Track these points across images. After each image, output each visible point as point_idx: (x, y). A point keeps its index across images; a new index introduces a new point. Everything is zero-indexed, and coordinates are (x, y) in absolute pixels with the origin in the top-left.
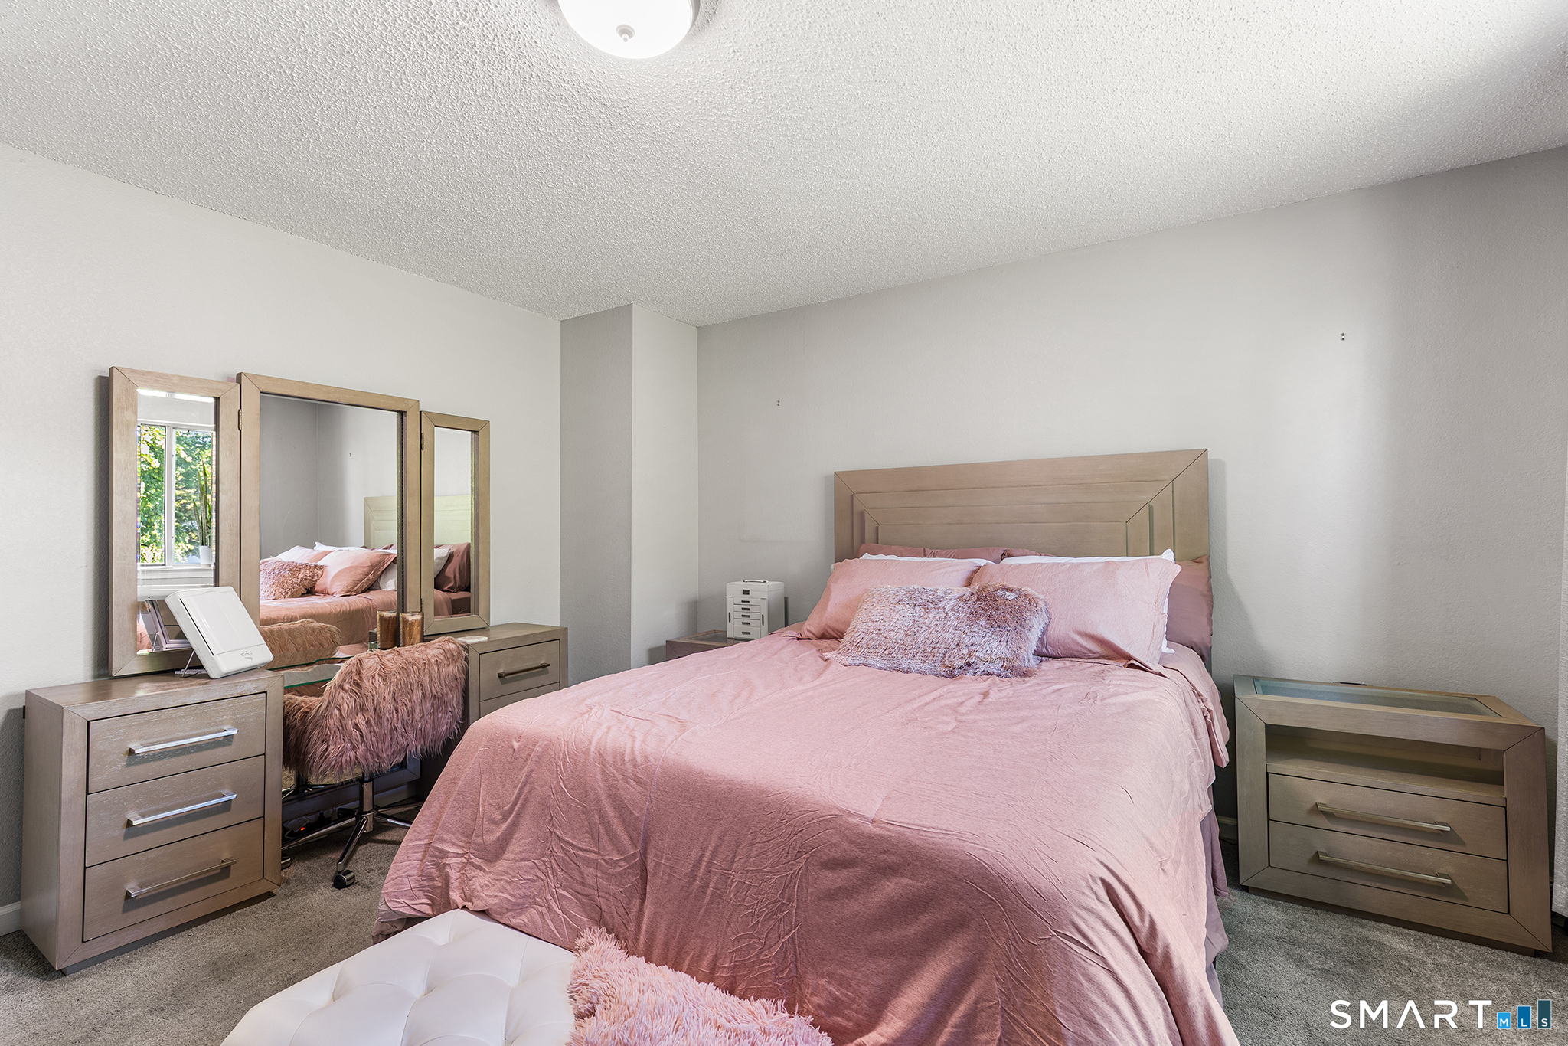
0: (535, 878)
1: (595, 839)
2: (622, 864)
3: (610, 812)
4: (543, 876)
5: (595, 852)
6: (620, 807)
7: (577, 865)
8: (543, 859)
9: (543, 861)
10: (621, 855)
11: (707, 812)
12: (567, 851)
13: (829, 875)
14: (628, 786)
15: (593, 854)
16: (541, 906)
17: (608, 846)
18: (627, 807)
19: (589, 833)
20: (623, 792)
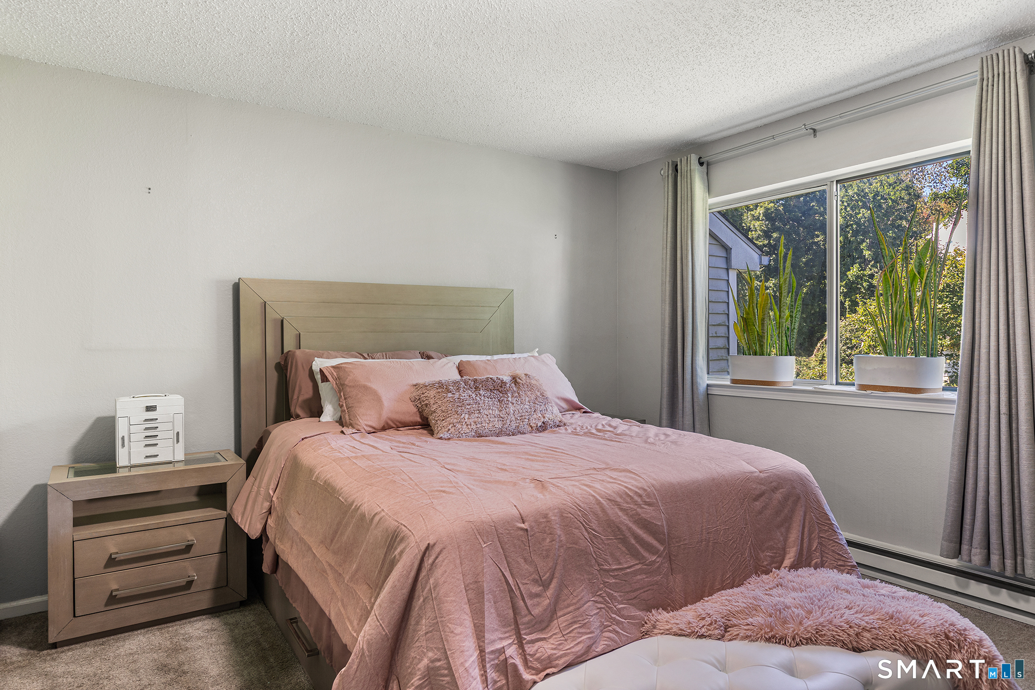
0: (598, 611)
1: (635, 554)
2: (658, 560)
3: (640, 532)
4: (603, 606)
5: (637, 564)
6: (646, 525)
7: (626, 581)
8: (598, 594)
9: (598, 595)
10: (656, 555)
11: (695, 502)
12: (616, 575)
13: (757, 503)
14: (645, 510)
15: (636, 566)
16: (610, 626)
17: (646, 554)
18: (651, 522)
19: (628, 554)
20: (643, 515)
